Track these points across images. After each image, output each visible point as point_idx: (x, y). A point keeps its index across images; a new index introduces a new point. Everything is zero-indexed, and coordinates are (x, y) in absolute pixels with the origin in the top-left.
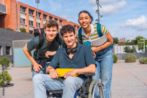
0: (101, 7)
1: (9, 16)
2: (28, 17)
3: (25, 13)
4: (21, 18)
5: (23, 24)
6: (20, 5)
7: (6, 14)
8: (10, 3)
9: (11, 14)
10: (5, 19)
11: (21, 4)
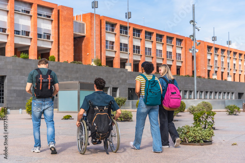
0: (199, 30)
1: (88, 39)
2: (119, 38)
3: (114, 32)
4: (107, 41)
5: (111, 50)
6: (106, 21)
7: (84, 36)
8: (90, 20)
9: (91, 35)
10: (83, 44)
11: (108, 20)
